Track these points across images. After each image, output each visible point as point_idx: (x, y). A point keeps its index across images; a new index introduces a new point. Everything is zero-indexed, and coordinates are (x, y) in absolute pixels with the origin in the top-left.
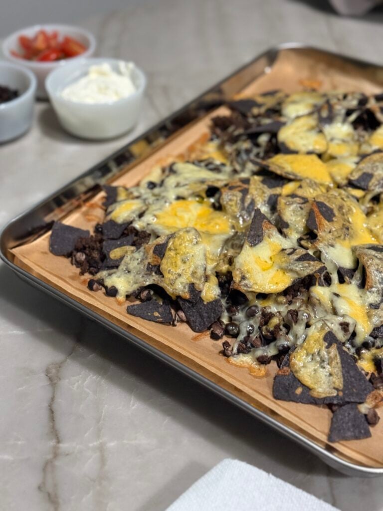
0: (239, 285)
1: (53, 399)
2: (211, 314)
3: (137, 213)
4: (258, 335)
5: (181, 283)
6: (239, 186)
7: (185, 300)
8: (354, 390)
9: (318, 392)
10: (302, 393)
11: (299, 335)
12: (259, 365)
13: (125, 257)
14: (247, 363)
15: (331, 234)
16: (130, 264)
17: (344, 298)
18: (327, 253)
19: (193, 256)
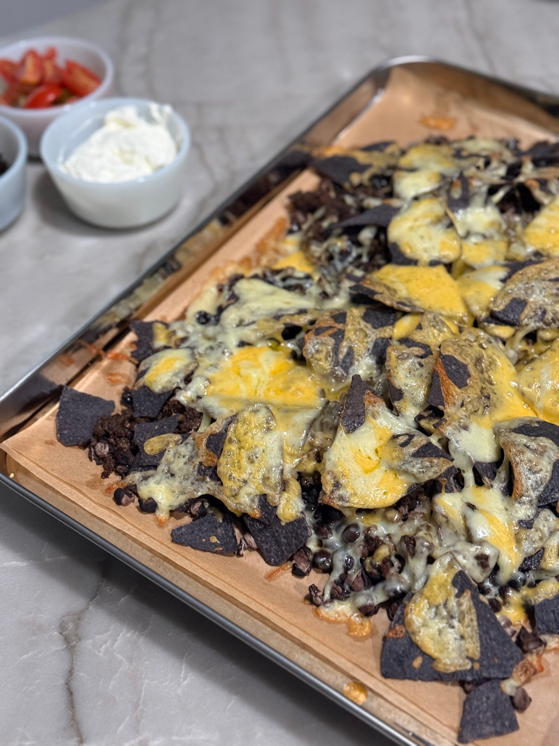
0: (330, 498)
1: (71, 672)
2: (292, 540)
3: (182, 375)
4: (359, 572)
5: (249, 495)
6: (331, 327)
7: (254, 520)
8: (496, 660)
9: (445, 664)
10: (422, 665)
11: (417, 575)
12: (362, 617)
13: (167, 452)
14: (345, 615)
15: (464, 408)
16: (173, 462)
17: (483, 512)
18: (457, 442)
19: (264, 451)
